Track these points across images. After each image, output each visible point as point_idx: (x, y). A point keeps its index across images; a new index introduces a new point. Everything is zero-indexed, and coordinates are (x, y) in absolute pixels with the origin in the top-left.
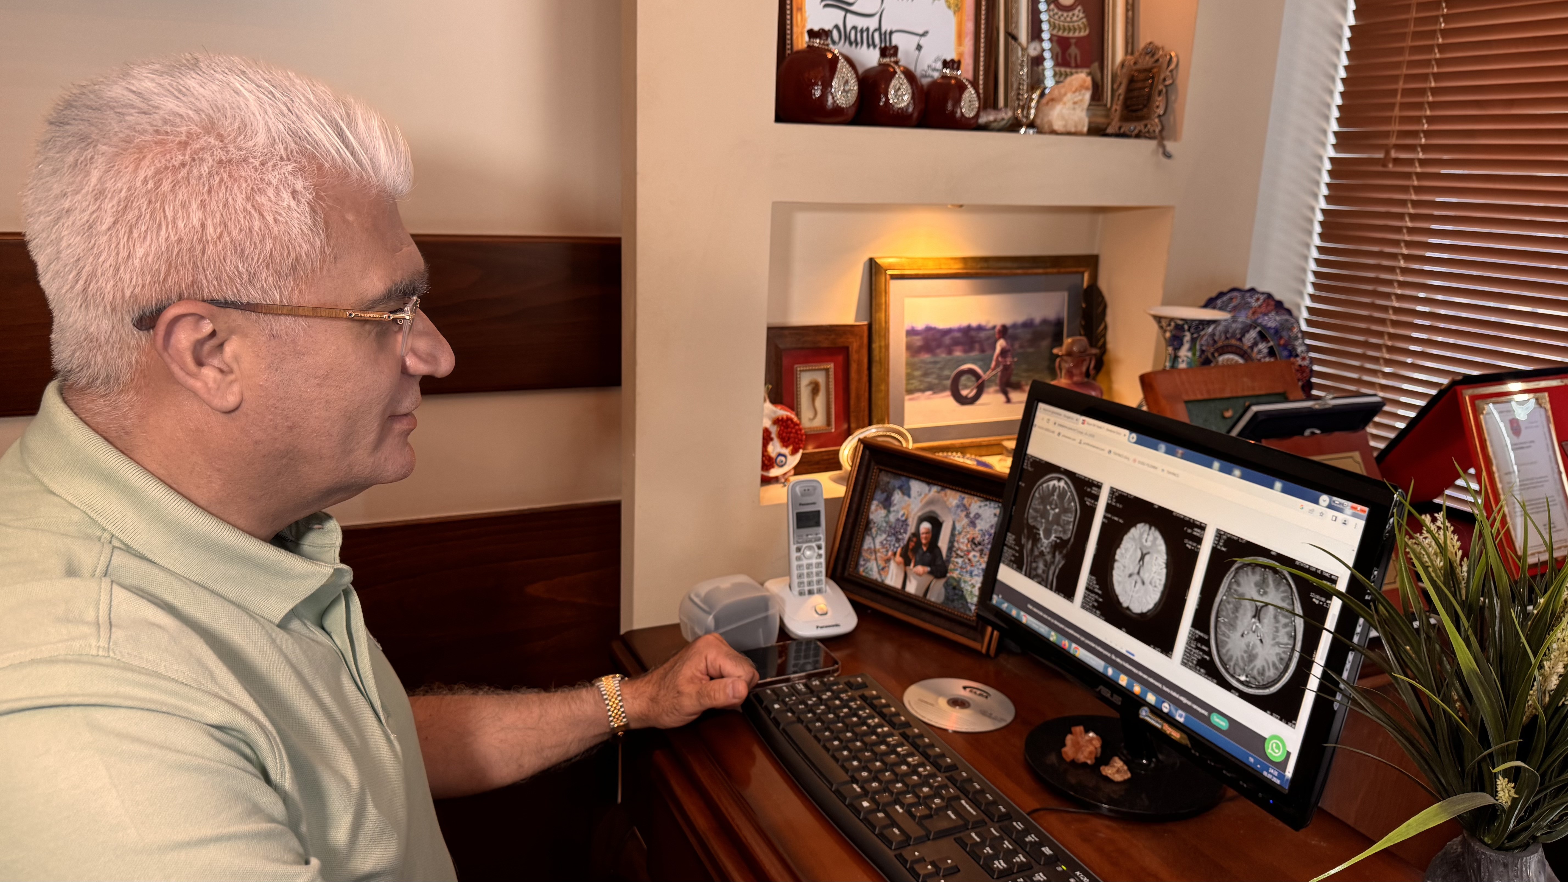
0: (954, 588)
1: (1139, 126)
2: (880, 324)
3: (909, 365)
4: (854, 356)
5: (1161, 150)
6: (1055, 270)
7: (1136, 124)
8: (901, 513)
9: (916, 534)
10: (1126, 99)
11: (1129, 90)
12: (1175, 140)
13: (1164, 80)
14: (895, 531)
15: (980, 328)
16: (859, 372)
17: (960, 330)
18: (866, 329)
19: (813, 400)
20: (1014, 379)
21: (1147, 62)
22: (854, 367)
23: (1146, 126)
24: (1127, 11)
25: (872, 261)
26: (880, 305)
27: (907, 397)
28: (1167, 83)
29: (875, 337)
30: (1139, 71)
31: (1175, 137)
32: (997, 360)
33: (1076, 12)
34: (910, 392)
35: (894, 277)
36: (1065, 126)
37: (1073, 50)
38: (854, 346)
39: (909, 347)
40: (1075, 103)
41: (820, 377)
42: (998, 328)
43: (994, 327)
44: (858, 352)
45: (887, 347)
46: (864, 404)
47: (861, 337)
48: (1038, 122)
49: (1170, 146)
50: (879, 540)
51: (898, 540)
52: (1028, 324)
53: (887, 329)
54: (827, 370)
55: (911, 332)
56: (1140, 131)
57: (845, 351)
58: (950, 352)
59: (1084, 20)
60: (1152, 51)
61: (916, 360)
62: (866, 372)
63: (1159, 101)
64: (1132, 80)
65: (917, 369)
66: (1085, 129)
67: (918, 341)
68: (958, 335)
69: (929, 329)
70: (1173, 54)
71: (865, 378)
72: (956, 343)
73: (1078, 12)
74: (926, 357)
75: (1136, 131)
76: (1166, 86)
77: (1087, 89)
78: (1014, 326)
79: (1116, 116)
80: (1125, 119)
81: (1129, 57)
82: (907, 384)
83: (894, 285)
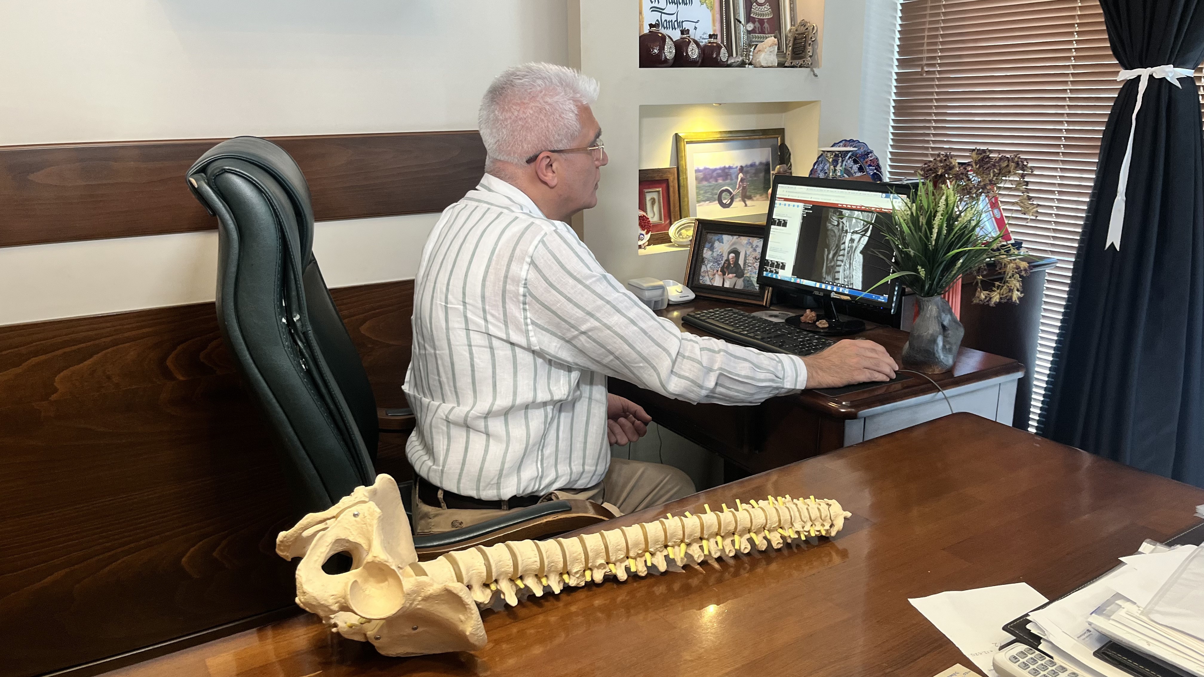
0: (748, 281)
1: (801, 62)
2: (683, 167)
3: (697, 188)
4: (671, 184)
5: (812, 73)
6: (764, 137)
7: (799, 61)
8: (720, 251)
9: (728, 260)
10: (793, 49)
11: (794, 44)
12: (819, 68)
13: (811, 38)
14: (716, 261)
15: (730, 168)
16: (674, 192)
17: (720, 169)
18: (676, 169)
19: (653, 207)
20: (748, 194)
21: (802, 29)
22: (671, 189)
23: (804, 61)
24: (790, 4)
25: (676, 134)
26: (682, 157)
27: (697, 205)
28: (813, 40)
29: (681, 174)
30: (799, 34)
31: (818, 66)
32: (739, 185)
33: (766, 6)
34: (698, 202)
35: (687, 143)
36: (767, 63)
37: (766, 25)
38: (671, 179)
39: (696, 179)
40: (770, 52)
41: (655, 196)
42: (739, 167)
43: (737, 167)
44: (673, 182)
45: (687, 178)
46: (677, 209)
47: (674, 174)
48: (754, 62)
49: (816, 70)
50: (709, 266)
51: (719, 264)
52: (752, 165)
53: (686, 169)
54: (658, 192)
55: (697, 171)
56: (801, 64)
57: (667, 181)
58: (716, 181)
59: (770, 10)
60: (803, 24)
61: (700, 185)
62: (677, 192)
63: (810, 49)
64: (795, 39)
65: (701, 190)
66: (776, 64)
67: (701, 175)
68: (720, 171)
69: (706, 169)
70: (814, 25)
71: (677, 195)
72: (719, 176)
73: (767, 6)
74: (705, 183)
75: (799, 64)
76: (813, 41)
77: (776, 45)
78: (746, 166)
79: (789, 58)
80: (793, 58)
81: (793, 27)
82: (697, 198)
83: (688, 146)
